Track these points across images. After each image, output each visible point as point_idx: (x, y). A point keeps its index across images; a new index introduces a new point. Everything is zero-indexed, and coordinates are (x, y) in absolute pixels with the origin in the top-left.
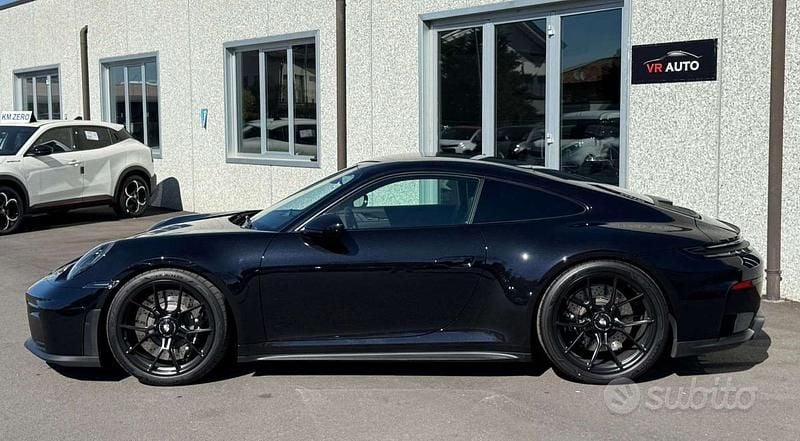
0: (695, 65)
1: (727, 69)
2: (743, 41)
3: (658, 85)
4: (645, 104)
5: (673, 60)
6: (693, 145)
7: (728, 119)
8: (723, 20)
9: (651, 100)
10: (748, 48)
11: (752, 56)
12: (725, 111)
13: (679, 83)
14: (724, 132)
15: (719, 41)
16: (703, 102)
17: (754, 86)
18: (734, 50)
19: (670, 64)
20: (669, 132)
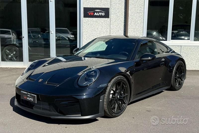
0: (103, 14)
1: (112, 16)
2: (117, 9)
3: (92, 18)
4: (88, 23)
5: (97, 12)
6: (103, 34)
7: (112, 28)
8: (111, 3)
9: (90, 22)
10: (118, 11)
11: (119, 13)
12: (111, 26)
13: (99, 18)
14: (111, 31)
15: (110, 8)
16: (106, 24)
17: (119, 20)
18: (114, 11)
19: (96, 13)
20: (95, 31)
